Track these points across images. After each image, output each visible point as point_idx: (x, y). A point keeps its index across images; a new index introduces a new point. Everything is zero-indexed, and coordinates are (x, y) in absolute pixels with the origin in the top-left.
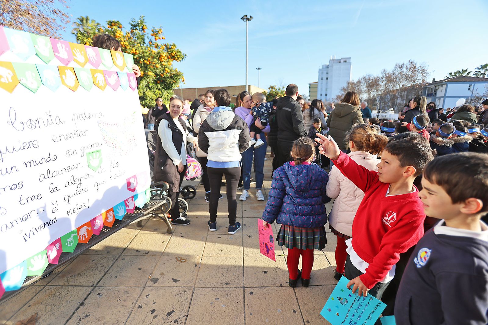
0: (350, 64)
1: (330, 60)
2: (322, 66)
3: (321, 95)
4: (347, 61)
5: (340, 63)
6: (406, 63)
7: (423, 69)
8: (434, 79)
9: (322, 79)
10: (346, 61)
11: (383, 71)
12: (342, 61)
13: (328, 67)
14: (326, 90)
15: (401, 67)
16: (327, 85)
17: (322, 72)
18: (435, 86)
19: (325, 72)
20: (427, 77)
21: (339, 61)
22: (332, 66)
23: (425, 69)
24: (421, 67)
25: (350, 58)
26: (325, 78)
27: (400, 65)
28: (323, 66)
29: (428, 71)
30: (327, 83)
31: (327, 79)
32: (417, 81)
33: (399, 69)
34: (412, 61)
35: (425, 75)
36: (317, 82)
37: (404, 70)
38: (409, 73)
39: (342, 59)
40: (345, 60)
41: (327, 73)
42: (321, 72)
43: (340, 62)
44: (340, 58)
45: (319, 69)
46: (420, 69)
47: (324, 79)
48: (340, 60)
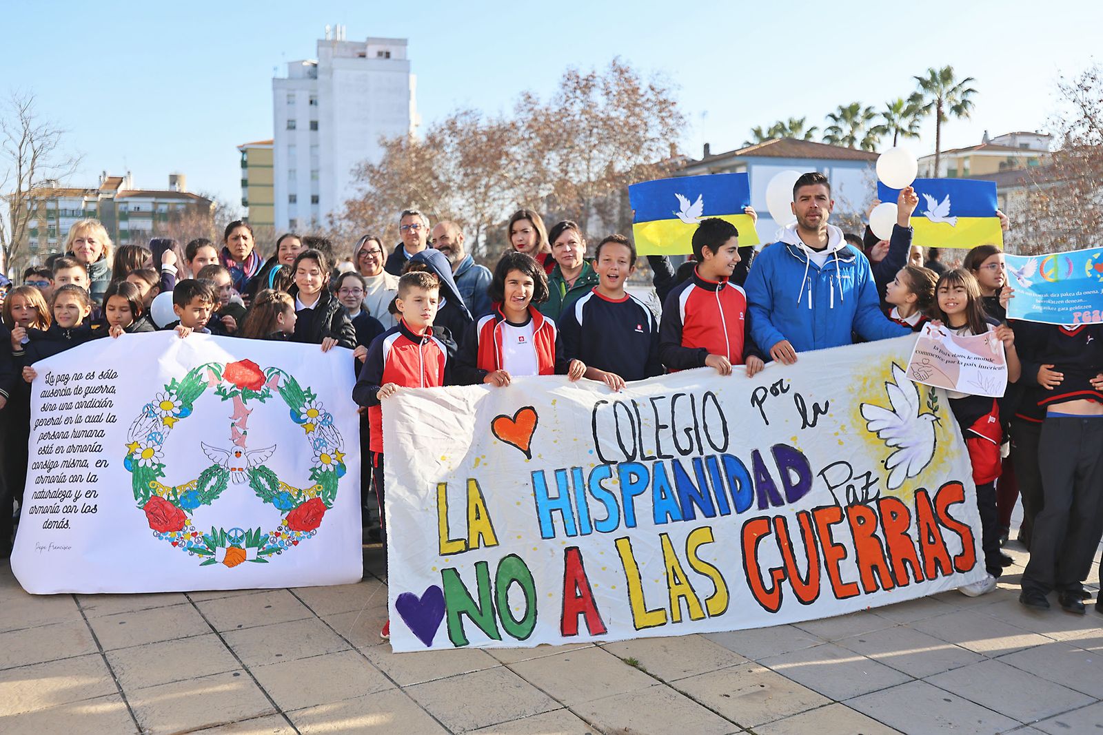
0: (405, 66)
1: (321, 43)
2: (286, 67)
3: (293, 199)
4: (393, 55)
5: (361, 60)
6: (603, 71)
7: (662, 98)
8: (707, 146)
9: (291, 126)
10: (388, 55)
11: (522, 98)
12: (372, 52)
13: (313, 72)
14: (314, 175)
15: (586, 86)
16: (315, 157)
17: (289, 96)
18: (712, 170)
19: (302, 97)
20: (678, 130)
21: (360, 51)
22: (330, 72)
23: (671, 98)
24: (653, 89)
25: (403, 42)
26: (303, 124)
27: (582, 75)
28: (291, 65)
29: (679, 108)
30: (314, 146)
31: (314, 126)
32: (646, 145)
33: (578, 92)
34: (622, 62)
35: (670, 121)
36: (270, 143)
37: (597, 97)
38: (620, 114)
39: (372, 40)
40: (384, 48)
41: (311, 102)
42: (283, 93)
43: (363, 56)
44: (363, 39)
45: (274, 79)
46: (650, 95)
47: (299, 125)
48: (365, 45)
